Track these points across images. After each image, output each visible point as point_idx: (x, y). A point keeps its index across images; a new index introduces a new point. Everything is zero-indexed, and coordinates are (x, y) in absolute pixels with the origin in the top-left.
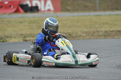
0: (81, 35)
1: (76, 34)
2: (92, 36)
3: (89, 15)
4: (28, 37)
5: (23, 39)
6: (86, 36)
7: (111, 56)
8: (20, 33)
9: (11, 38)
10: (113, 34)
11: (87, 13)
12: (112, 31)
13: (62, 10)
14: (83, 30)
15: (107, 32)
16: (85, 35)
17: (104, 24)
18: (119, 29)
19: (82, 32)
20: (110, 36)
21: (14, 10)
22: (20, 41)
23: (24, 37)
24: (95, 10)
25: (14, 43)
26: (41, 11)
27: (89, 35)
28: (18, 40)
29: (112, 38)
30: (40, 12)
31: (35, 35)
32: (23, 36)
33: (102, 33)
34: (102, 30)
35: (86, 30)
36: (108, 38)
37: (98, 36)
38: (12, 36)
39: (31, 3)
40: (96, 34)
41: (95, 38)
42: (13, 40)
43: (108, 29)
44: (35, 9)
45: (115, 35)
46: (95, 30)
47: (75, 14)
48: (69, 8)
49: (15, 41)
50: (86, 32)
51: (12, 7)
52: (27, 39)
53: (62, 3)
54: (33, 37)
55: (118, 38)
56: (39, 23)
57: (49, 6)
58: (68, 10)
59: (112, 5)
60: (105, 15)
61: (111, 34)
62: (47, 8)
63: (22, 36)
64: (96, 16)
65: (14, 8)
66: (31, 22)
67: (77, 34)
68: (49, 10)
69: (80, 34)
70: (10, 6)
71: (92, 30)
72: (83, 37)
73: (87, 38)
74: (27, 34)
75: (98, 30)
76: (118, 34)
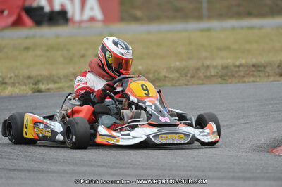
0: (167, 75)
1: (156, 74)
2: (192, 77)
3: (185, 30)
4: (45, 82)
5: (33, 89)
6: (178, 79)
7: (238, 124)
8: (26, 72)
9: (4, 86)
10: (242, 74)
11: (179, 26)
12: (239, 67)
13: (122, 20)
14: (173, 65)
15: (227, 67)
16: (178, 75)
17: (220, 49)
18: (254, 61)
19: (169, 69)
20: (235, 77)
21: (12, 19)
22: (25, 92)
23: (35, 84)
24: (199, 18)
25: (10, 97)
26: (74, 23)
27: (186, 76)
28: (20, 89)
29: (239, 82)
30: (70, 24)
31: (59, 78)
32: (32, 81)
33: (216, 70)
34: (215, 63)
35: (178, 63)
36: (230, 81)
37: (207, 77)
38: (7, 80)
40: (201, 74)
42: (9, 91)
43: (229, 62)
44: (59, 17)
45: (247, 75)
46: (200, 64)
47: (154, 27)
48: (138, 13)
49: (13, 94)
50: (178, 70)
51: (6, 13)
52: (43, 87)
53: (122, 3)
54: (55, 82)
55: (254, 82)
56: (68, 50)
57: (92, 9)
58: (136, 19)
59: (239, 5)
60: (223, 29)
61: (237, 72)
62: (87, 14)
63: (29, 80)
64: (202, 30)
66: (50, 48)
67: (159, 73)
68: (92, 19)
69: (164, 73)
70: (2, 12)
71: (192, 64)
72: (173, 80)
73: (182, 82)
74: (41, 75)
75: (205, 65)
76: (253, 71)
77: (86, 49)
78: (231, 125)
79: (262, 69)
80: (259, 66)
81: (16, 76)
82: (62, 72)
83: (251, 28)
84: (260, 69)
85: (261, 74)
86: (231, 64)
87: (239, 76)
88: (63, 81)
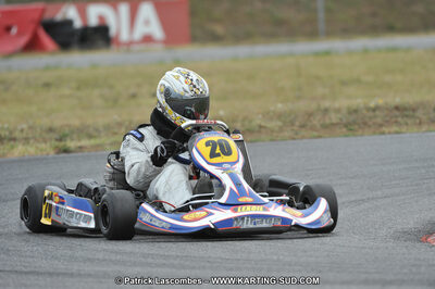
0: (263, 124)
1: (246, 123)
2: (303, 126)
3: (292, 54)
5: (56, 147)
6: (281, 130)
7: (373, 199)
8: (46, 122)
9: (12, 143)
10: (379, 120)
11: (281, 48)
12: (374, 110)
13: (193, 39)
14: (272, 108)
15: (356, 111)
16: (280, 123)
17: (344, 83)
18: (398, 100)
19: (267, 115)
20: (369, 126)
21: (24, 40)
22: (44, 153)
23: (60, 140)
24: (313, 35)
25: (21, 161)
26: (119, 44)
27: (293, 125)
28: (37, 148)
29: (374, 133)
30: (114, 47)
31: (97, 130)
32: (56, 136)
33: (339, 116)
34: (337, 105)
35: (280, 105)
36: (360, 132)
37: (325, 127)
38: (17, 134)
39: (83, 14)
40: (316, 121)
42: (19, 150)
43: (359, 102)
44: (98, 36)
45: (387, 123)
46: (314, 106)
47: (243, 50)
48: (219, 29)
49: (27, 155)
50: (279, 116)
51: (14, 31)
52: (71, 144)
53: (193, 13)
54: (90, 137)
55: (397, 133)
56: (111, 87)
57: (147, 22)
58: (215, 39)
59: (374, 15)
60: (350, 53)
61: (370, 118)
62: (140, 31)
63: (51, 135)
64: (317, 54)
65: (20, 33)
66: (82, 84)
67: (250, 121)
68: (148, 39)
69: (258, 121)
70: (8, 29)
71: (303, 106)
72: (272, 131)
73: (286, 134)
74: (68, 126)
75: (322, 107)
76: (396, 117)
77: (139, 85)
78: (363, 200)
79: (411, 113)
80: (405, 109)
81: (30, 128)
82: (101, 121)
83: (394, 49)
84: (406, 113)
85: (409, 122)
86: (362, 105)
87: (374, 124)
88: (102, 134)
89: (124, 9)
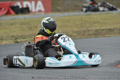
0: (72, 34)
2: (83, 35)
3: (80, 15)
4: (20, 38)
5: (15, 41)
7: (102, 55)
8: (12, 34)
9: (2, 40)
10: (104, 33)
11: (77, 13)
12: (102, 30)
13: (53, 11)
14: (74, 30)
15: (97, 30)
16: (76, 34)
17: (94, 23)
18: (109, 27)
19: (73, 32)
20: (101, 35)
21: (6, 12)
22: (11, 43)
23: (16, 39)
25: (5, 45)
26: (32, 12)
27: (80, 34)
28: (9, 42)
29: (102, 37)
31: (26, 36)
32: (14, 38)
33: (93, 32)
34: (92, 29)
35: (76, 29)
36: (99, 36)
37: (89, 35)
38: (4, 38)
39: (22, 4)
40: (86, 34)
41: (86, 37)
42: (4, 42)
43: (98, 28)
44: (26, 10)
45: (106, 34)
46: (86, 29)
47: (66, 14)
48: (60, 8)
49: (6, 43)
50: (76, 32)
51: (3, 9)
52: (19, 40)
53: (52, 4)
54: (24, 38)
55: (109, 36)
56: (30, 24)
57: (40, 6)
58: (59, 11)
61: (102, 32)
64: (87, 15)
66: (22, 24)
67: (68, 34)
68: (40, 11)
69: (70, 33)
70: (1, 9)
71: (83, 29)
72: (74, 36)
73: (78, 37)
74: (18, 35)
75: (88, 29)
76: (109, 32)
77: (37, 24)
79: (113, 31)
82: (27, 34)
84: (111, 31)
85: (112, 33)
86: (99, 29)
87: (103, 34)
88: (27, 38)
89: (33, 3)
